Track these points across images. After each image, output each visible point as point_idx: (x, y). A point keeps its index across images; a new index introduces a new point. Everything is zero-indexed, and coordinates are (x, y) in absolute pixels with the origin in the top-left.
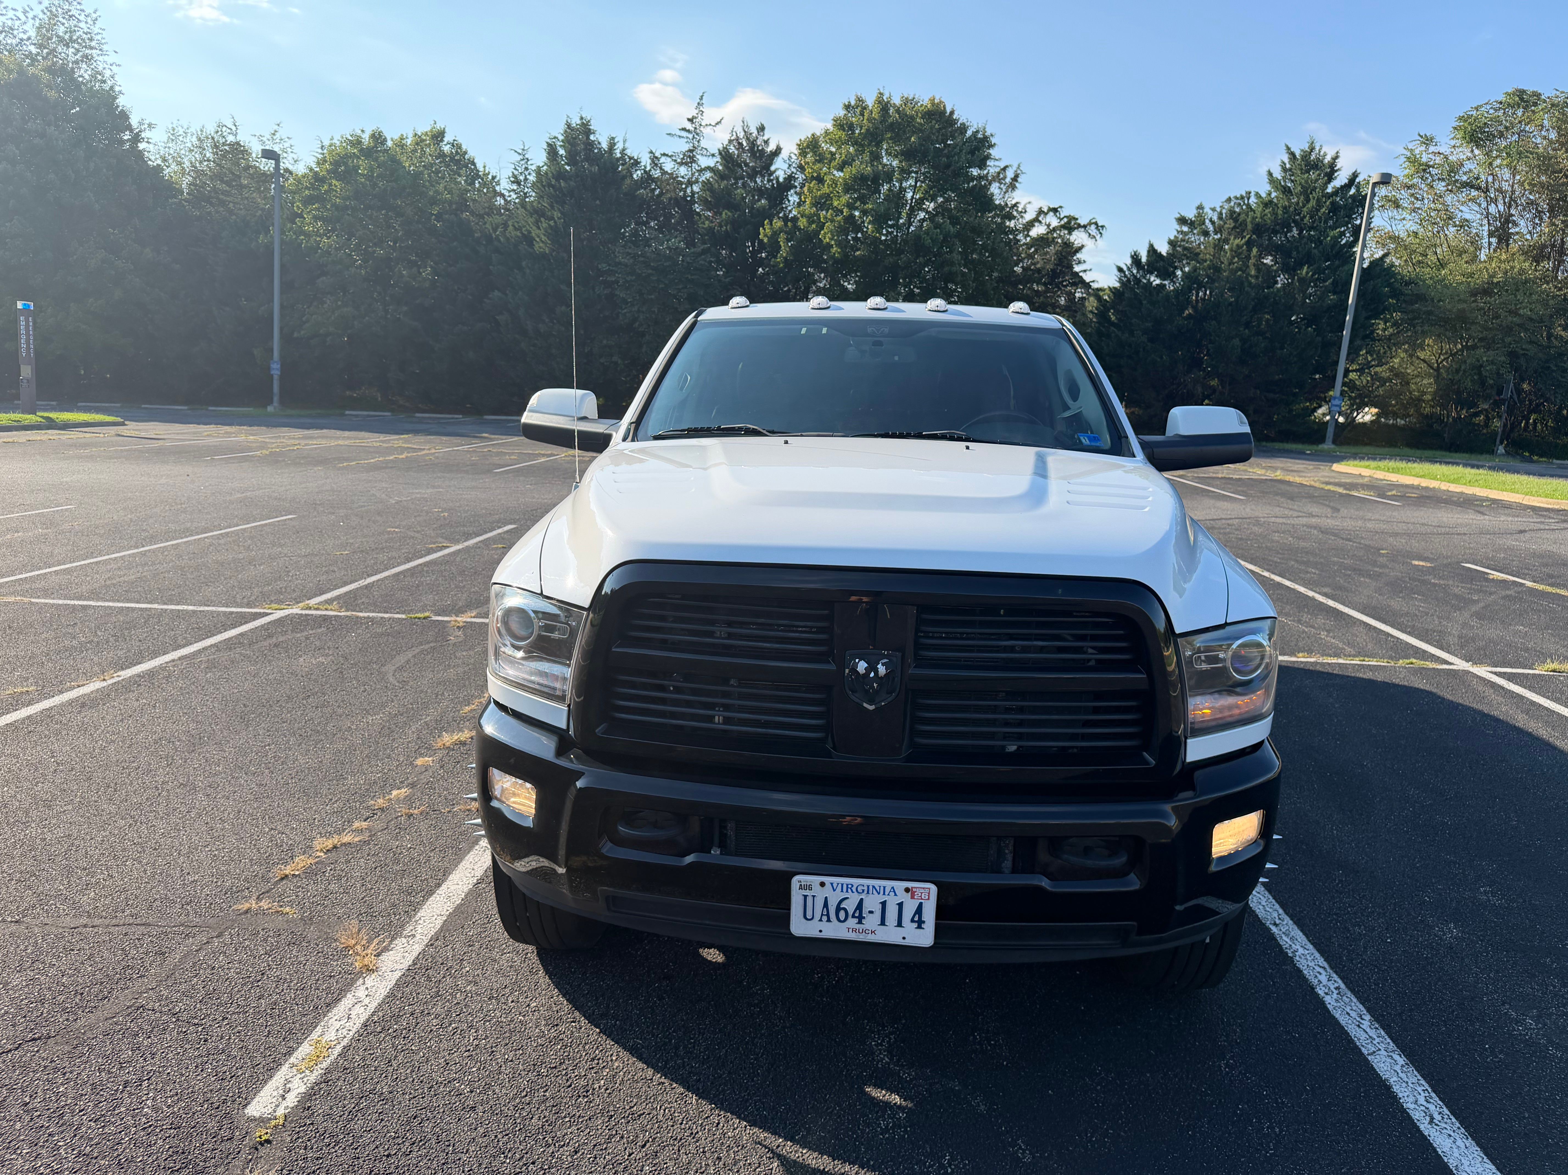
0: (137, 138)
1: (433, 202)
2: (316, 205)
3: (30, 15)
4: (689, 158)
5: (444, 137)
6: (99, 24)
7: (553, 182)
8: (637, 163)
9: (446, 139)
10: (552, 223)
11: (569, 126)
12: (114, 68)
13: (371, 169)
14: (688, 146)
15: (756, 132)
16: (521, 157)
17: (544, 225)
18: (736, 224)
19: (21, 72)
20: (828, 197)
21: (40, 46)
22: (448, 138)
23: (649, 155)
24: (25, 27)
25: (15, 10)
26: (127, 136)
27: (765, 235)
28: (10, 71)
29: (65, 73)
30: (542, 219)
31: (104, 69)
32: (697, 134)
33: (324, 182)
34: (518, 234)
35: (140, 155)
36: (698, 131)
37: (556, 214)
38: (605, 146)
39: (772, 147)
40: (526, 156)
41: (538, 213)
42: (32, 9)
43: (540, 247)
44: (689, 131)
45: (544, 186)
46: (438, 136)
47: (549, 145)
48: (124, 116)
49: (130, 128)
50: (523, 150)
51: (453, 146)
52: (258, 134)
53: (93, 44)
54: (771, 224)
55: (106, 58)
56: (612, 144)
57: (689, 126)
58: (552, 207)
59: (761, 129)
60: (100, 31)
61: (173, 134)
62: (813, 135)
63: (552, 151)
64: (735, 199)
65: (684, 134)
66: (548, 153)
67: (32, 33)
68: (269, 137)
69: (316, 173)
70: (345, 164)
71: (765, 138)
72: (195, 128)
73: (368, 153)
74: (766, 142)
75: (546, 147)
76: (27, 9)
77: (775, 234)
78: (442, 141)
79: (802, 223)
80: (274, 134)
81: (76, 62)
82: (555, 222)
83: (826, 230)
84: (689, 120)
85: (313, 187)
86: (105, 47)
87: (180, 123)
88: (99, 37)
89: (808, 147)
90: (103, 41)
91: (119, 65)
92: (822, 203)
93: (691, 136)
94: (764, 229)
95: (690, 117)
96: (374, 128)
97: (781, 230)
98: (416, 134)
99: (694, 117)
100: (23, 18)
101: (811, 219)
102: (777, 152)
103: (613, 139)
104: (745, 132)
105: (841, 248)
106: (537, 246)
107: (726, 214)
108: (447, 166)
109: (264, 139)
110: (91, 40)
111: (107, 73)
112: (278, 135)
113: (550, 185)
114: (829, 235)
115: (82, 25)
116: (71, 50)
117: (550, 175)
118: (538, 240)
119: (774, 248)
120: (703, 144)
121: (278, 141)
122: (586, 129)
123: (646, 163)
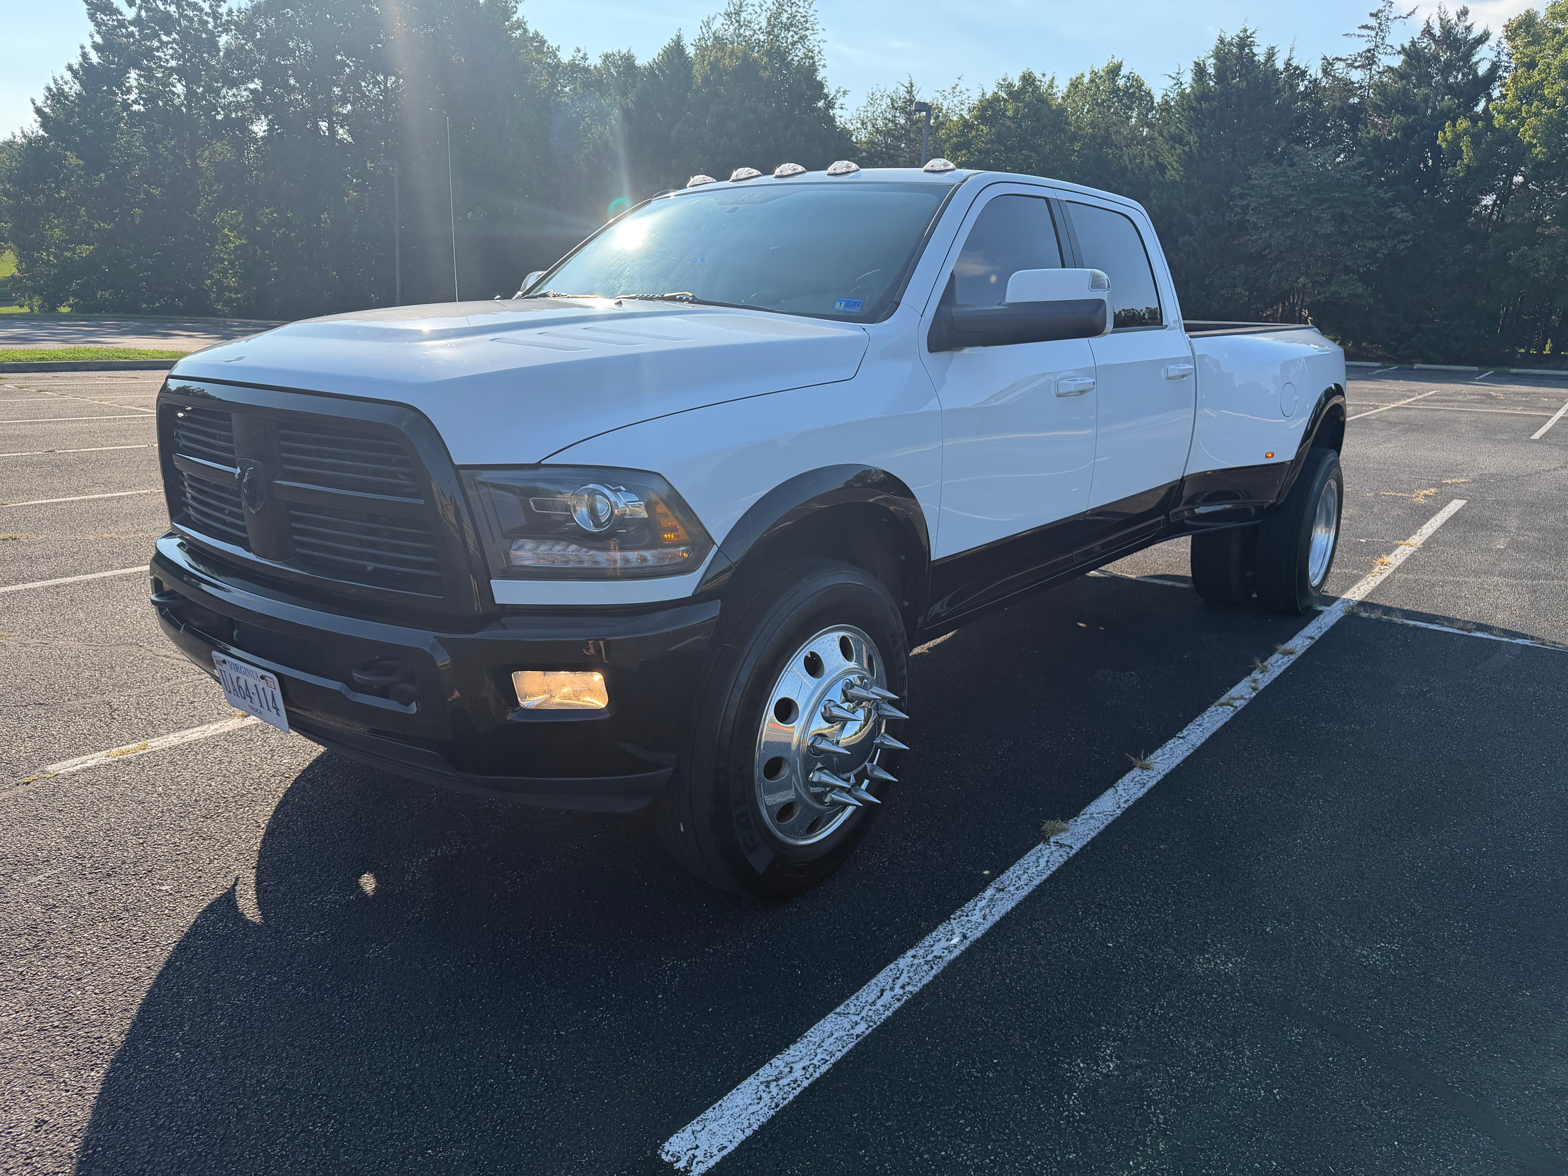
0: (830, 105)
1: (1074, 138)
2: (964, 152)
3: (764, 8)
4: (1369, 59)
5: (1120, 70)
6: (814, 7)
7: (1195, 104)
8: (1303, 73)
9: (1122, 73)
10: (1187, 149)
11: (1222, 41)
12: (821, 44)
13: (1017, 111)
14: (1372, 45)
15: (1456, 18)
16: (1175, 81)
17: (1179, 151)
18: (1408, 131)
19: (746, 58)
20: (1540, 85)
21: (769, 33)
22: (1124, 71)
23: (1321, 62)
24: (759, 19)
25: (753, 5)
26: (821, 104)
27: (1445, 140)
28: (737, 58)
29: (778, 55)
30: (1177, 146)
31: (814, 46)
32: (1382, 31)
33: (972, 129)
34: (1153, 163)
35: (832, 119)
36: (1383, 27)
37: (1192, 139)
38: (1262, 58)
39: (1476, 32)
40: (1180, 80)
41: (1177, 139)
42: (766, 3)
43: (1171, 176)
44: (1372, 28)
45: (1184, 110)
46: (1114, 71)
47: (1197, 64)
48: (821, 86)
49: (826, 96)
50: (1178, 73)
51: (1129, 79)
52: (941, 90)
53: (808, 25)
54: (1454, 126)
55: (816, 36)
56: (1271, 55)
57: (1373, 22)
58: (1190, 131)
59: (1464, 12)
60: (814, 13)
61: (872, 99)
62: (1528, 11)
63: (1200, 71)
64: (1414, 100)
65: (1365, 32)
66: (1196, 74)
67: (764, 24)
68: (951, 91)
69: (966, 121)
70: (992, 108)
71: (1468, 24)
72: (890, 90)
73: (1015, 95)
74: (1468, 29)
75: (1193, 68)
76: (763, 3)
77: (1457, 137)
78: (1118, 75)
79: (1498, 120)
80: (955, 88)
81: (794, 44)
82: (1190, 148)
83: (1526, 127)
84: (1372, 15)
85: (962, 134)
86: (816, 27)
87: (878, 87)
88: (812, 19)
89: (1519, 26)
90: (816, 22)
91: (825, 41)
92: (1529, 94)
93: (1373, 33)
94: (1445, 133)
95: (1374, 11)
96: (1024, 69)
97: (1466, 132)
98: (1093, 71)
99: (1380, 11)
100: (759, 11)
101: (1510, 115)
102: (1484, 38)
103: (1273, 48)
104: (1441, 19)
105: (1549, 148)
106: (1168, 174)
107: (1397, 119)
108: (1120, 101)
109: (946, 93)
110: (806, 22)
111: (817, 49)
112: (958, 89)
113: (1191, 108)
114: (1531, 132)
115: (801, 10)
116: (791, 33)
117: (1192, 96)
118: (1169, 167)
119: (1456, 153)
120: (1387, 41)
121: (957, 94)
122: (1244, 42)
123: (1315, 71)
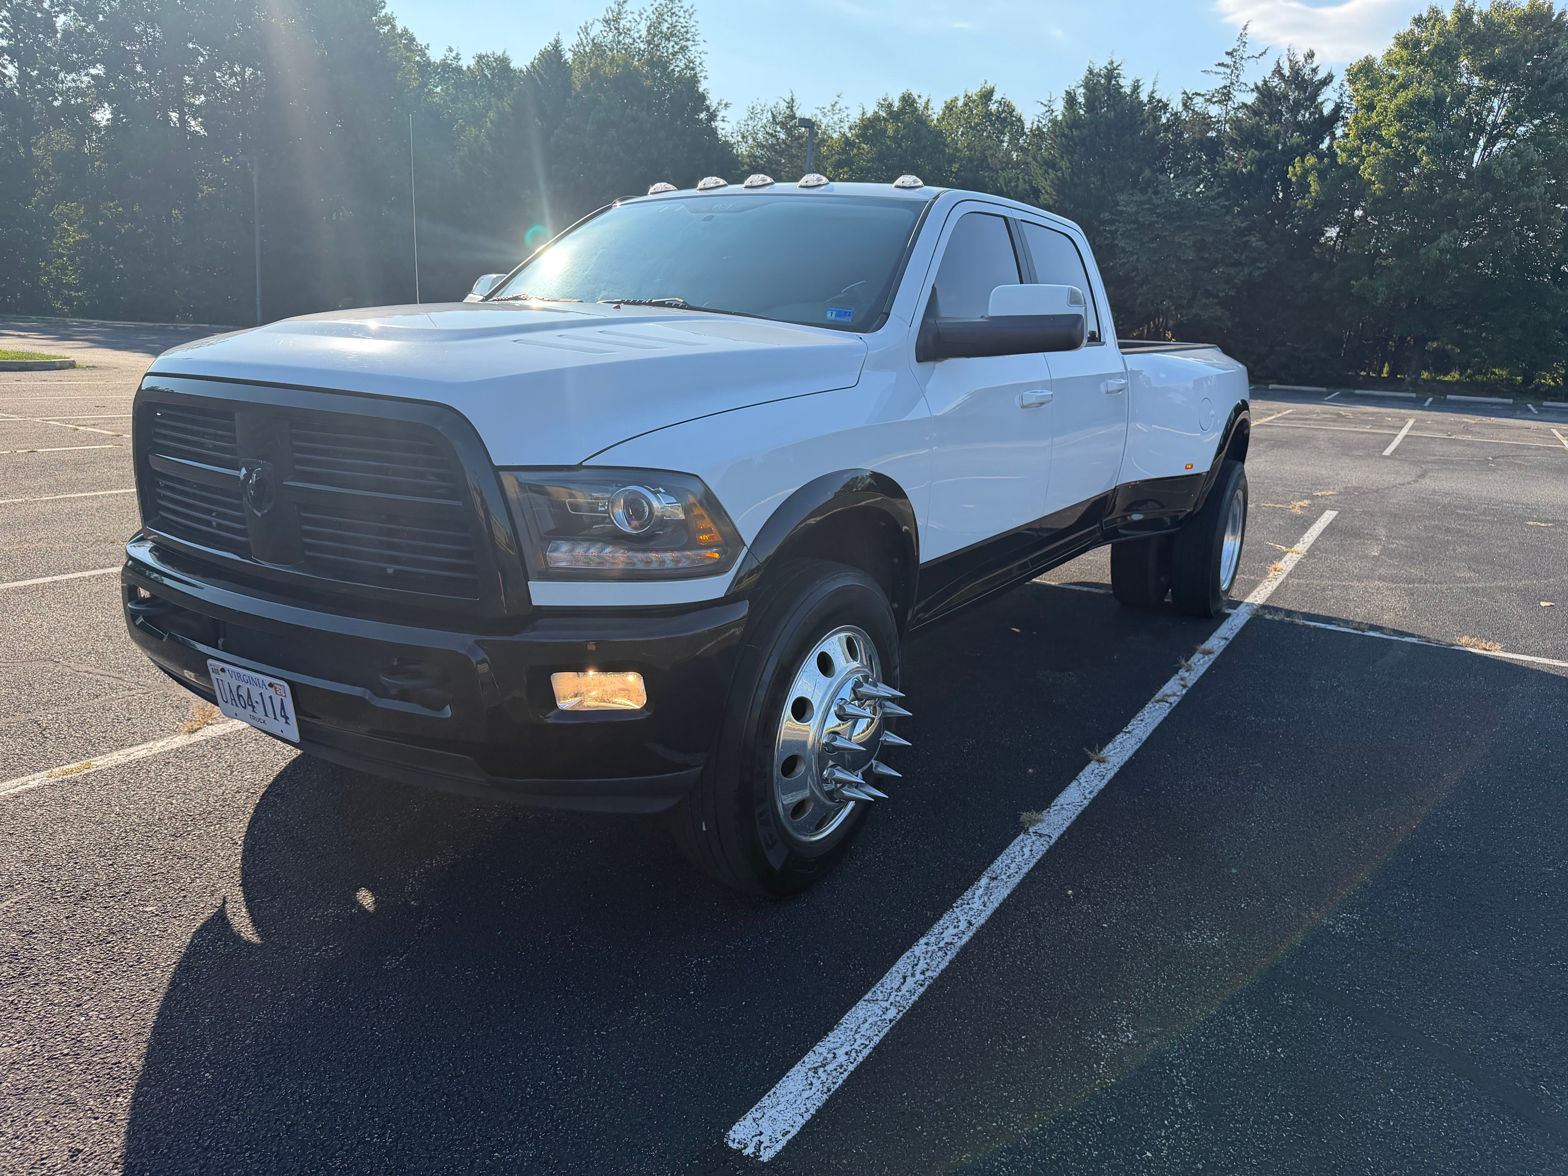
0: (712, 117)
1: (951, 160)
2: (846, 169)
3: (644, 17)
4: (1225, 95)
5: (992, 95)
6: (694, 18)
7: (1066, 131)
8: (1165, 106)
9: (994, 98)
10: (1059, 174)
11: (1091, 72)
12: (702, 55)
13: (897, 131)
14: (1227, 82)
15: (1303, 59)
16: (1047, 109)
17: (1052, 176)
18: (1262, 165)
19: (627, 65)
20: (1377, 126)
21: (649, 43)
22: (996, 97)
23: (1181, 96)
24: (639, 27)
25: (632, 13)
26: (703, 115)
27: (1295, 175)
28: (618, 66)
29: (659, 64)
30: (1050, 171)
31: (695, 57)
32: (1237, 69)
33: (854, 147)
34: (1027, 187)
35: (713, 132)
36: (1238, 65)
37: (1064, 164)
38: (1128, 90)
39: (1321, 75)
40: (1052, 107)
41: (1050, 164)
42: (645, 11)
43: (1045, 199)
44: (1227, 66)
45: (1056, 137)
46: (987, 95)
47: (1068, 93)
48: (703, 97)
49: (708, 108)
50: (1050, 101)
51: (1000, 104)
52: (820, 107)
53: (688, 36)
54: (1303, 161)
55: (697, 48)
56: (1136, 88)
57: (1228, 60)
58: (1062, 157)
59: (1311, 55)
60: (695, 24)
61: (752, 113)
62: (1367, 57)
63: (1071, 99)
64: (1267, 136)
65: (1221, 69)
66: (1067, 102)
67: (644, 33)
68: (830, 108)
69: (847, 138)
70: (873, 127)
71: (1314, 66)
72: (771, 105)
73: (894, 116)
74: (1314, 71)
75: (1064, 96)
76: (642, 11)
77: (1306, 172)
78: (990, 100)
79: (1342, 158)
80: (833, 106)
81: (674, 54)
82: (1063, 173)
83: (1366, 165)
84: (1227, 53)
85: (844, 151)
86: (697, 38)
87: (759, 101)
88: (693, 30)
89: (1360, 71)
90: (697, 33)
91: (706, 53)
92: (1369, 134)
93: (1229, 71)
94: (1295, 168)
95: (1230, 50)
96: (904, 90)
97: (1313, 168)
98: (966, 95)
99: (1235, 50)
100: (638, 19)
101: (1353, 152)
102: (1327, 81)
103: (1138, 81)
104: (1290, 61)
105: (1385, 185)
106: (1042, 198)
107: (1252, 153)
108: (993, 125)
109: (826, 110)
110: (687, 33)
111: (698, 61)
112: (837, 107)
113: (1063, 135)
114: (1369, 170)
115: (682, 20)
116: (672, 43)
117: (1064, 124)
118: (1043, 191)
119: (1305, 188)
120: (1242, 79)
121: (837, 111)
122: (1111, 74)
123: (1176, 105)
